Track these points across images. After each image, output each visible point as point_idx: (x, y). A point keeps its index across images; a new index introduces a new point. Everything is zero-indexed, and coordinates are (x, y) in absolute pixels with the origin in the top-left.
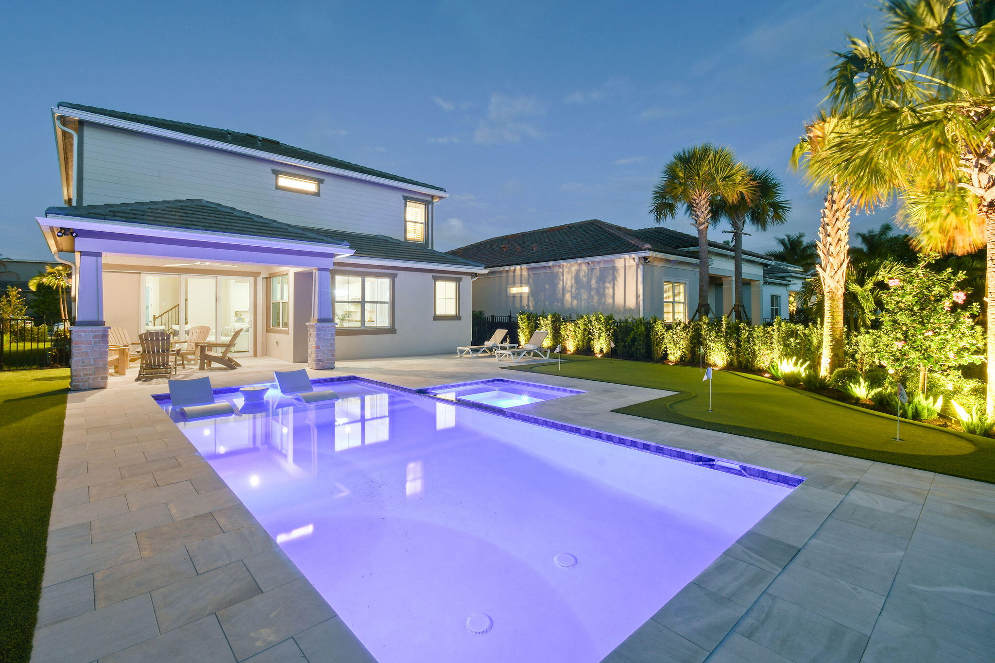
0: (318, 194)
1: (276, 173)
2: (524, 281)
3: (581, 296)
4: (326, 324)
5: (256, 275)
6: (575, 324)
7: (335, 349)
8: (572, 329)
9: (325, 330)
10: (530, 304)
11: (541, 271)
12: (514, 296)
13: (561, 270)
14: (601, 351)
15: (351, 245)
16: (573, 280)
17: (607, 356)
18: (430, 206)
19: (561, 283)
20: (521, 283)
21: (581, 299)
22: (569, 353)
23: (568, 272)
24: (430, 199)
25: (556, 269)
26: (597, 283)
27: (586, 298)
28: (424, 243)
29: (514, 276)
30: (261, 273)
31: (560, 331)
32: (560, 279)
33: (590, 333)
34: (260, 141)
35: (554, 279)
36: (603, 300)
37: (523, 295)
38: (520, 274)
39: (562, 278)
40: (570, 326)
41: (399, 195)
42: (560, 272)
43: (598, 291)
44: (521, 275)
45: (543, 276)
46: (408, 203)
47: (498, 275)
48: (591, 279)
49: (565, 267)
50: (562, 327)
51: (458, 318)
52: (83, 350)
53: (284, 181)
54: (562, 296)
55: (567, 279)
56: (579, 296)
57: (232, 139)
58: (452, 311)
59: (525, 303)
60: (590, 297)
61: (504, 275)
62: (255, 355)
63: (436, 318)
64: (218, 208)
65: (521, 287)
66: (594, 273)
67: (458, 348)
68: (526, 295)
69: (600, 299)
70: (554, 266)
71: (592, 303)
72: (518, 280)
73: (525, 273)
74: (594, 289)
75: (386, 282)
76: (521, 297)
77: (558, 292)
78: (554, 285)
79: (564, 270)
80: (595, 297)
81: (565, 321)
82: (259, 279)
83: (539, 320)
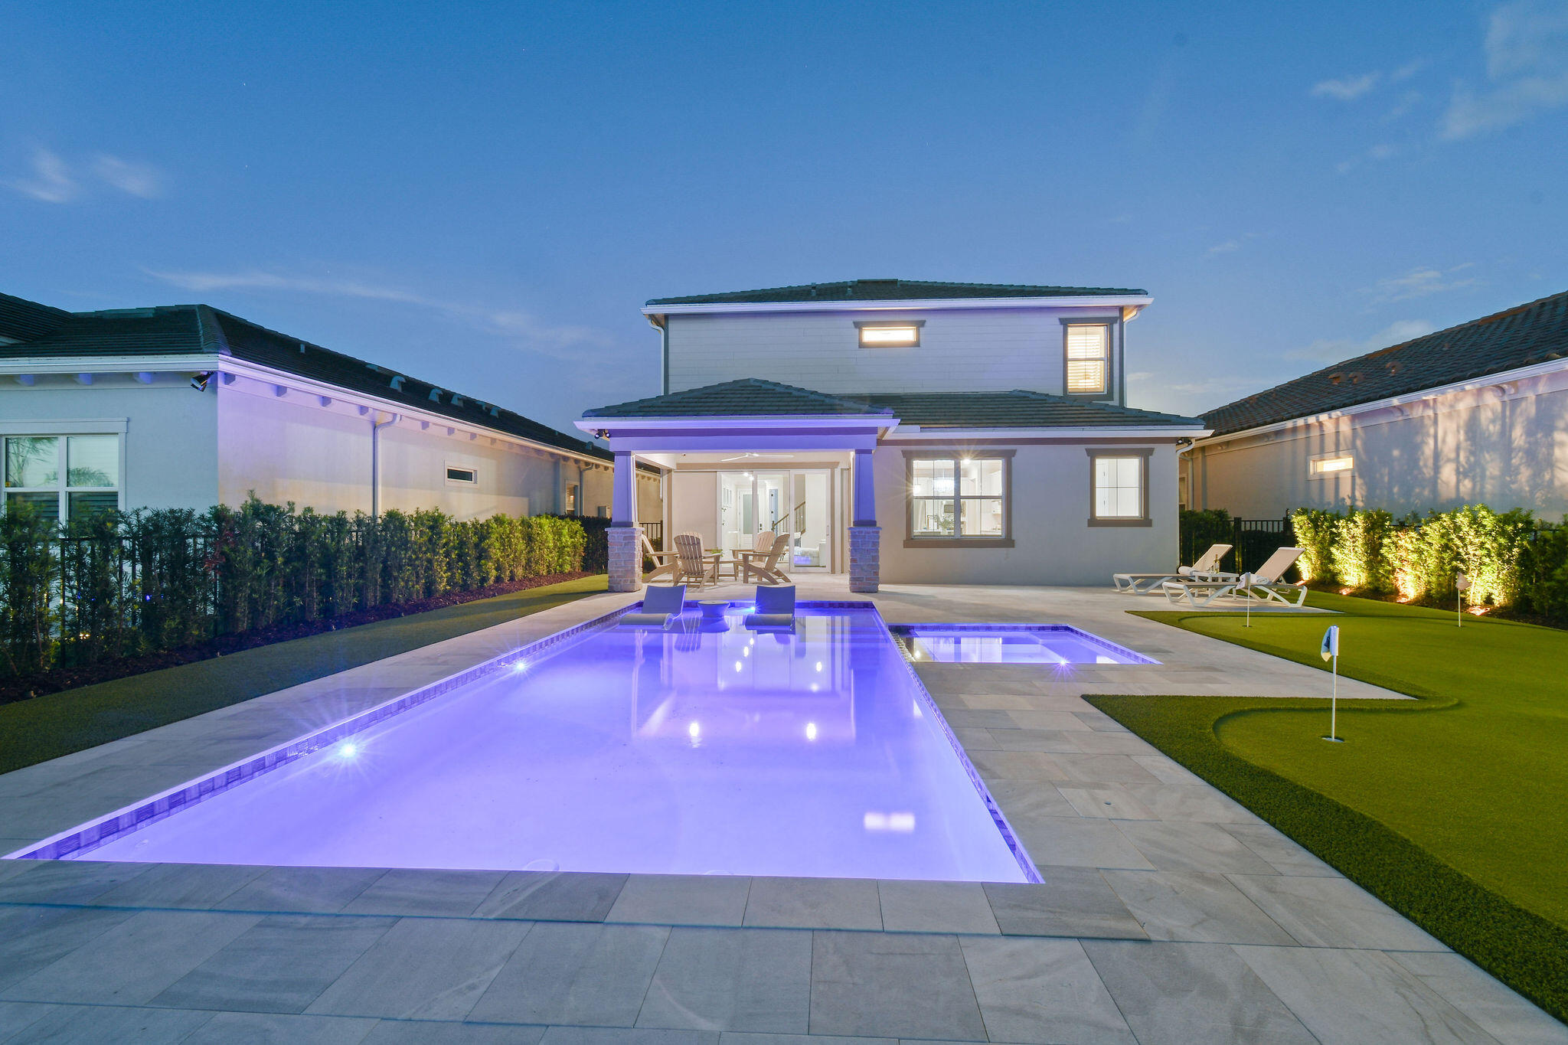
0: (917, 344)
1: (859, 326)
2: (1342, 446)
3: (1484, 470)
4: (864, 529)
5: (832, 466)
6: (1420, 534)
7: (878, 565)
8: (1410, 547)
9: (864, 537)
10: (1358, 494)
11: (1383, 420)
12: (1322, 479)
13: (1430, 413)
14: (1489, 600)
15: (896, 412)
16: (1462, 432)
17: (1503, 613)
18: (1116, 327)
19: (1431, 442)
20: (1337, 450)
21: (1483, 477)
22: (1403, 600)
23: (1450, 416)
24: (1116, 314)
25: (1417, 412)
26: (1529, 433)
27: (1496, 473)
28: (1106, 393)
29: (1322, 435)
30: (838, 463)
31: (1382, 551)
32: (1428, 435)
33: (1457, 556)
34: (850, 287)
35: (1411, 434)
36: (1547, 477)
37: (1340, 476)
38: (1334, 430)
39: (1432, 431)
40: (1407, 540)
41: (1052, 321)
42: (1429, 416)
43: (1531, 454)
44: (1337, 433)
45: (1385, 429)
46: (1070, 330)
47: (1288, 438)
48: (1512, 426)
49: (1439, 405)
50: (1386, 541)
51: (1145, 521)
52: (616, 552)
53: (871, 335)
54: (1432, 473)
55: (1445, 433)
56: (1478, 470)
57: (817, 294)
58: (1131, 508)
59: (1345, 491)
60: (1509, 470)
61: (1301, 436)
62: (833, 571)
63: (1094, 522)
64: (763, 386)
65: (1338, 457)
66: (1519, 410)
67: (1116, 575)
68: (1349, 475)
69: (1537, 474)
70: (1411, 405)
71: (1513, 486)
72: (1330, 443)
73: (1345, 427)
74: (1520, 449)
75: (995, 467)
76: (1337, 479)
77: (1421, 463)
78: (1413, 450)
79: (1438, 412)
80: (1523, 469)
81: (1402, 526)
82: (838, 471)
83: (1337, 527)
